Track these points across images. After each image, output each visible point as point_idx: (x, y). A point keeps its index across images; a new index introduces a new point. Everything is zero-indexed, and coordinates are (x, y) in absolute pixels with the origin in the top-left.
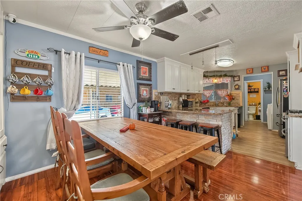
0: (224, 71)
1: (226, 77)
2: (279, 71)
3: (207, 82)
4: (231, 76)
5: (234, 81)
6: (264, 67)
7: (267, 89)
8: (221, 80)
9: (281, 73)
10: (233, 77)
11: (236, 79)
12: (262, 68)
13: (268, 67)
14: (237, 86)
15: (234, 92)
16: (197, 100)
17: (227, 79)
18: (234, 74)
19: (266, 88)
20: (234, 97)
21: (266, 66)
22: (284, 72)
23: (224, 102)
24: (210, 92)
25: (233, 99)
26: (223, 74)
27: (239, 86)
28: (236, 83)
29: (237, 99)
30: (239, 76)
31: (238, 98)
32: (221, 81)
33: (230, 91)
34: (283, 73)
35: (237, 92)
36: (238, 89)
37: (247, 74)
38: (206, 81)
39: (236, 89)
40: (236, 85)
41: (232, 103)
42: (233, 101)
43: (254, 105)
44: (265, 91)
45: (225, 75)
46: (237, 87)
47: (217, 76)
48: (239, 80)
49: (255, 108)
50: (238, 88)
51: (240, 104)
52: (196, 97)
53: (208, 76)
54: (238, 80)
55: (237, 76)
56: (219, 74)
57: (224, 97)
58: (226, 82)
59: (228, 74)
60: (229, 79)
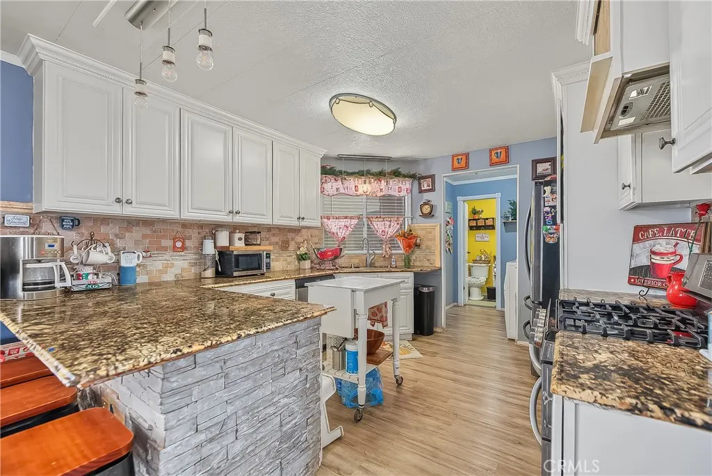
0: (389, 160)
1: (396, 179)
2: (536, 162)
3: (337, 189)
4: (413, 177)
5: (421, 191)
6: (496, 149)
7: (510, 220)
8: (382, 187)
9: (541, 168)
10: (417, 178)
11: (426, 185)
12: (491, 151)
13: (507, 149)
14: (427, 207)
15: (421, 227)
16: (303, 250)
17: (400, 185)
18: (421, 170)
19: (508, 218)
20: (418, 241)
21: (500, 148)
22: (547, 165)
23: (391, 256)
24: (348, 224)
25: (418, 246)
26: (388, 168)
27: (431, 206)
28: (427, 196)
29: (427, 248)
30: (432, 177)
31: (429, 243)
32: (381, 190)
33: (410, 221)
34: (545, 168)
35: (428, 223)
36: (430, 215)
37: (454, 169)
38: (334, 188)
39: (424, 216)
40: (425, 204)
41: (413, 257)
42: (417, 253)
43: (485, 262)
44: (505, 223)
45: (396, 174)
46: (426, 209)
47: (369, 173)
48: (432, 190)
49: (487, 268)
50: (430, 213)
51: (434, 260)
52: (299, 239)
53: (341, 172)
54: (431, 187)
55: (428, 177)
56: (375, 168)
57: (392, 239)
58: (396, 194)
59: (403, 171)
60: (406, 184)
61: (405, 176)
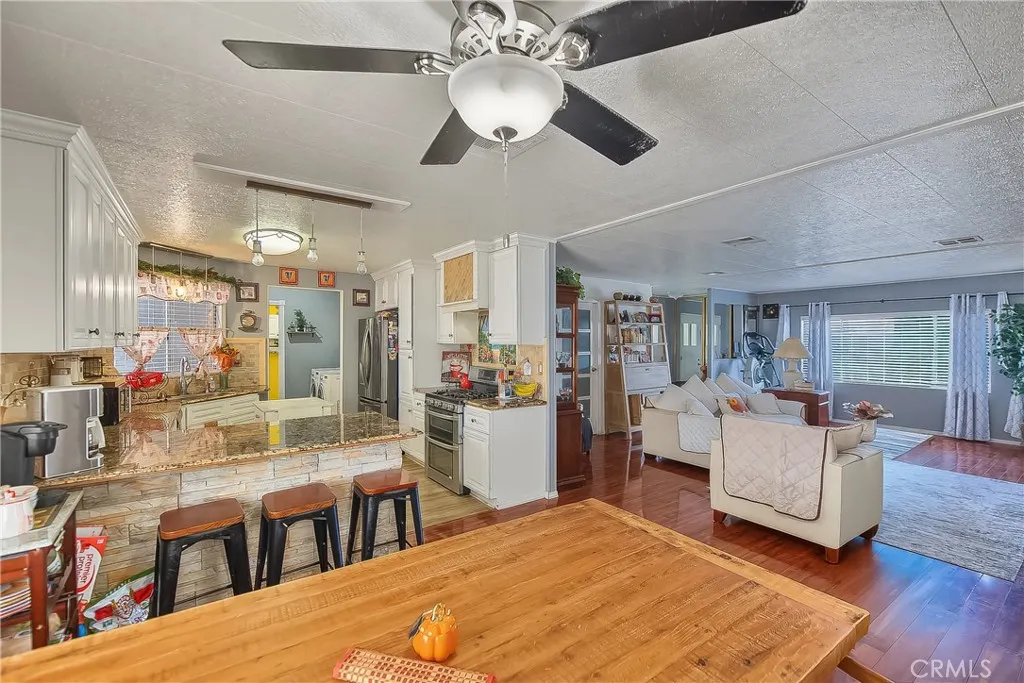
1: (215, 283)
2: (355, 292)
3: (143, 289)
4: (231, 281)
5: (239, 299)
8: (200, 291)
9: (359, 297)
10: (236, 285)
11: (247, 294)
12: (320, 273)
13: (334, 275)
14: (249, 318)
15: (240, 341)
17: (219, 291)
18: (239, 274)
20: (239, 358)
21: (328, 273)
22: (364, 296)
25: (237, 364)
26: (205, 266)
27: (255, 318)
28: (246, 307)
29: (248, 365)
30: (256, 286)
31: (251, 360)
32: (198, 295)
33: (225, 334)
34: (362, 297)
35: (249, 338)
36: (252, 329)
37: (281, 282)
38: (138, 288)
39: (246, 329)
40: (246, 315)
41: (229, 377)
42: (236, 371)
45: (213, 276)
46: (249, 322)
47: (185, 272)
48: (256, 299)
50: (253, 326)
51: (258, 379)
54: (253, 297)
55: (250, 285)
56: (192, 266)
57: (207, 357)
58: (216, 300)
59: (219, 272)
60: (226, 291)
61: (224, 280)
